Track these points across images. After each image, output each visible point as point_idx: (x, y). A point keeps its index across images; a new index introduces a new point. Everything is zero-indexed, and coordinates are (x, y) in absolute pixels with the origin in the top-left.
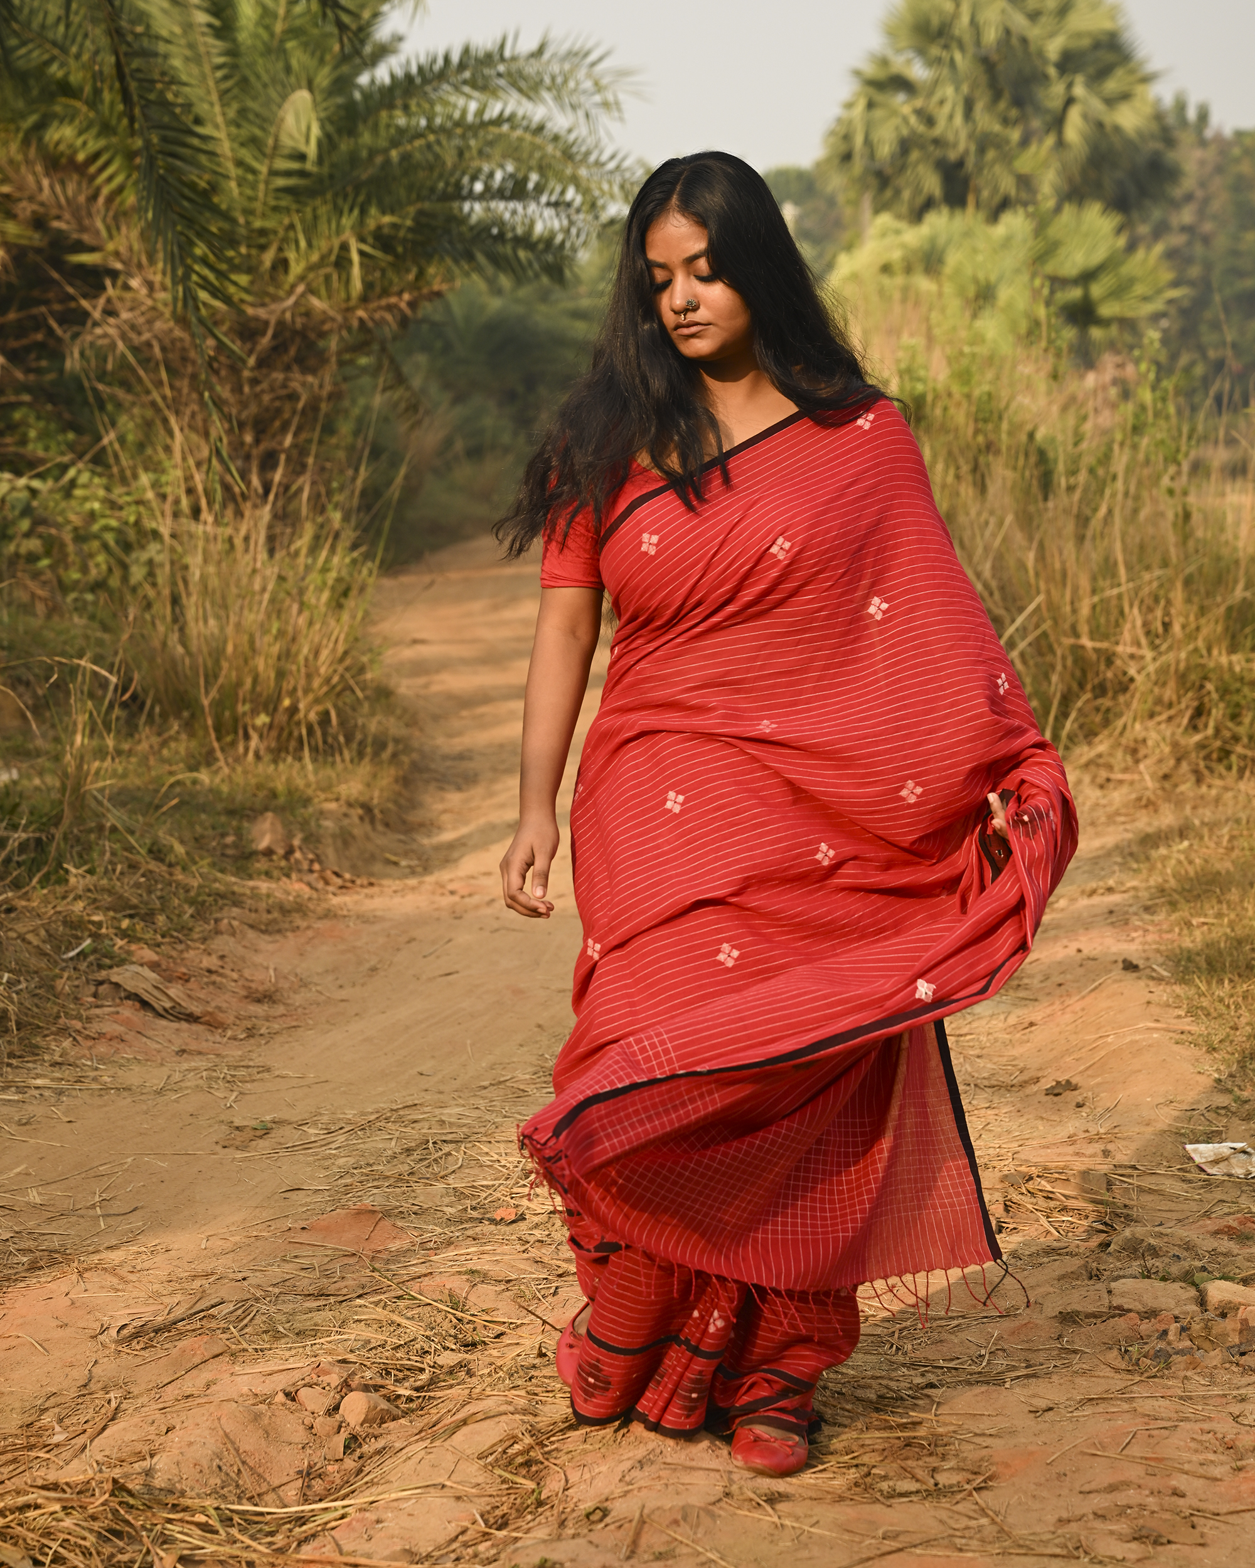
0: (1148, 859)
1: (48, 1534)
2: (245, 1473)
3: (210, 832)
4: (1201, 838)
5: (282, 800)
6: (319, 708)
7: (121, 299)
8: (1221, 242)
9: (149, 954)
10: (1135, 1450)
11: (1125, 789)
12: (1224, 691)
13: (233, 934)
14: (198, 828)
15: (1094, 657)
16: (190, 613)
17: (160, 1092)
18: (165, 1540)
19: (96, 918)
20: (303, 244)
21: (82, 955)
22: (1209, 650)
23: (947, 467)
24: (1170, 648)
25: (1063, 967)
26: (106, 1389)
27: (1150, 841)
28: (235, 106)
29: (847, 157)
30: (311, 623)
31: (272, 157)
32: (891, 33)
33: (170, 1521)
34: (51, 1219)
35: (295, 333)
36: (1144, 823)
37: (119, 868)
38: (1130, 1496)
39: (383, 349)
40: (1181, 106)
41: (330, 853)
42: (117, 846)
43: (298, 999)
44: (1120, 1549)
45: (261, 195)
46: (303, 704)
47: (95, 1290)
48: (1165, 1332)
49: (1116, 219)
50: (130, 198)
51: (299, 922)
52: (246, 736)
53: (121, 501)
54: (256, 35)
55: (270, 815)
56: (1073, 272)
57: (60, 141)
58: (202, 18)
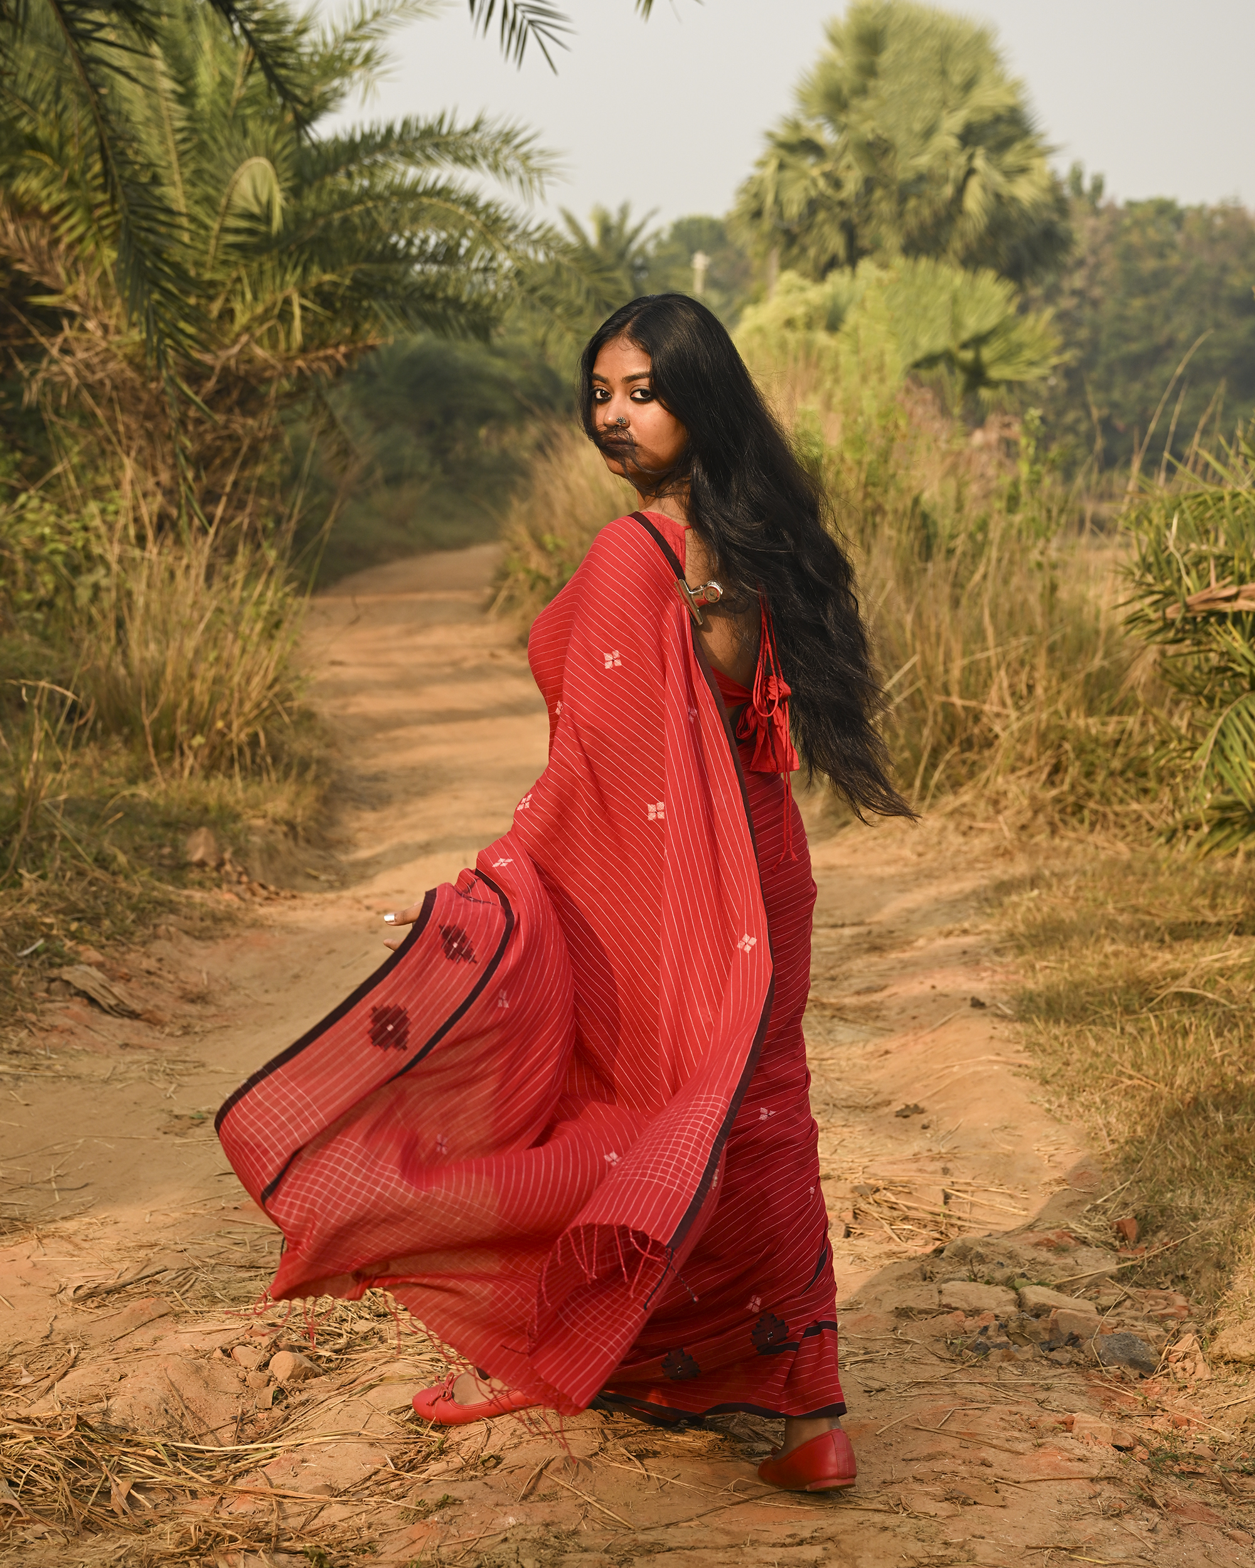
0: (1001, 905)
1: (21, 1459)
2: (188, 1417)
3: (148, 843)
4: (1050, 887)
5: (213, 815)
6: (249, 730)
7: (77, 339)
8: (1109, 307)
9: (94, 955)
10: (953, 1427)
11: (985, 838)
12: (1080, 751)
13: (170, 939)
14: (137, 839)
15: (962, 714)
16: (133, 639)
17: (106, 1082)
18: (121, 1470)
19: (48, 920)
20: (249, 296)
21: (36, 953)
22: (1068, 712)
24: (1032, 710)
25: (918, 1002)
26: (66, 1341)
27: (1004, 887)
28: (192, 166)
29: (757, 214)
30: (244, 651)
31: (224, 215)
32: (804, 99)
33: (125, 1454)
34: (11, 1191)
35: (239, 378)
36: (1000, 870)
37: (68, 874)
38: (946, 1464)
39: (319, 396)
40: (1076, 177)
41: (257, 866)
42: (67, 854)
43: (228, 1001)
44: (932, 1507)
45: (212, 249)
46: (235, 727)
47: (53, 1254)
48: (986, 1328)
49: (1008, 287)
50: (89, 247)
51: (229, 930)
52: (182, 754)
53: (70, 527)
54: (214, 102)
55: (204, 830)
56: (965, 335)
57: (27, 191)
58: (167, 84)
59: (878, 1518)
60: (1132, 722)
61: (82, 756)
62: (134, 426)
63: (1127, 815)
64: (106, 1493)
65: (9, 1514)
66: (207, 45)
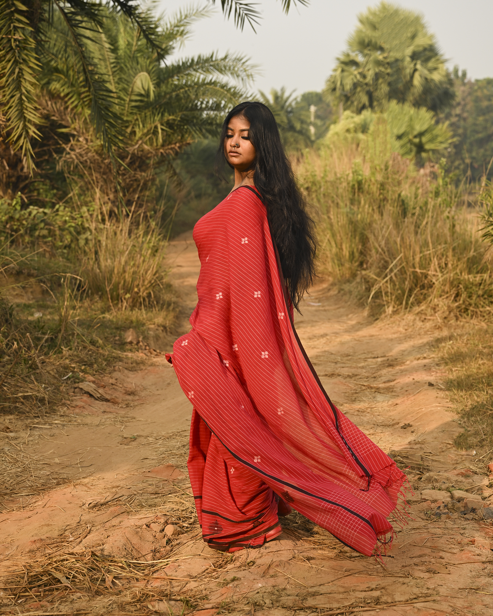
0: (438, 347)
1: (71, 569)
2: (134, 551)
3: (110, 336)
4: (457, 340)
5: (134, 324)
6: (147, 291)
7: (76, 145)
8: (470, 121)
9: (91, 378)
10: (429, 544)
11: (431, 322)
12: (466, 288)
13: (120, 371)
14: (106, 334)
15: (421, 275)
16: (102, 258)
17: (98, 426)
18: (109, 571)
19: (73, 365)
20: (141, 126)
21: (69, 378)
22: (461, 273)
23: (369, 206)
24: (447, 273)
25: (408, 385)
26: (86, 524)
27: (439, 341)
28: (118, 77)
29: (334, 89)
30: (144, 261)
31: (131, 95)
32: (350, 45)
33: (110, 565)
34: (63, 468)
35: (138, 157)
36: (437, 334)
37: (80, 348)
38: (426, 559)
39: (169, 163)
40: (456, 71)
41: (152, 343)
42: (79, 340)
43: (143, 394)
44: (422, 575)
45: (126, 108)
46: (141, 290)
47: (80, 491)
48: (439, 507)
49: (432, 113)
50: (80, 109)
51: (142, 367)
52: (122, 301)
53: (76, 217)
54: (125, 52)
55: (131, 330)
56: (415, 133)
57: (55, 89)
58: (107, 45)
59: (401, 580)
60: (486, 276)
61: (84, 303)
62: (99, 177)
63: (485, 312)
64: (104, 581)
65: (67, 590)
66: (122, 30)
